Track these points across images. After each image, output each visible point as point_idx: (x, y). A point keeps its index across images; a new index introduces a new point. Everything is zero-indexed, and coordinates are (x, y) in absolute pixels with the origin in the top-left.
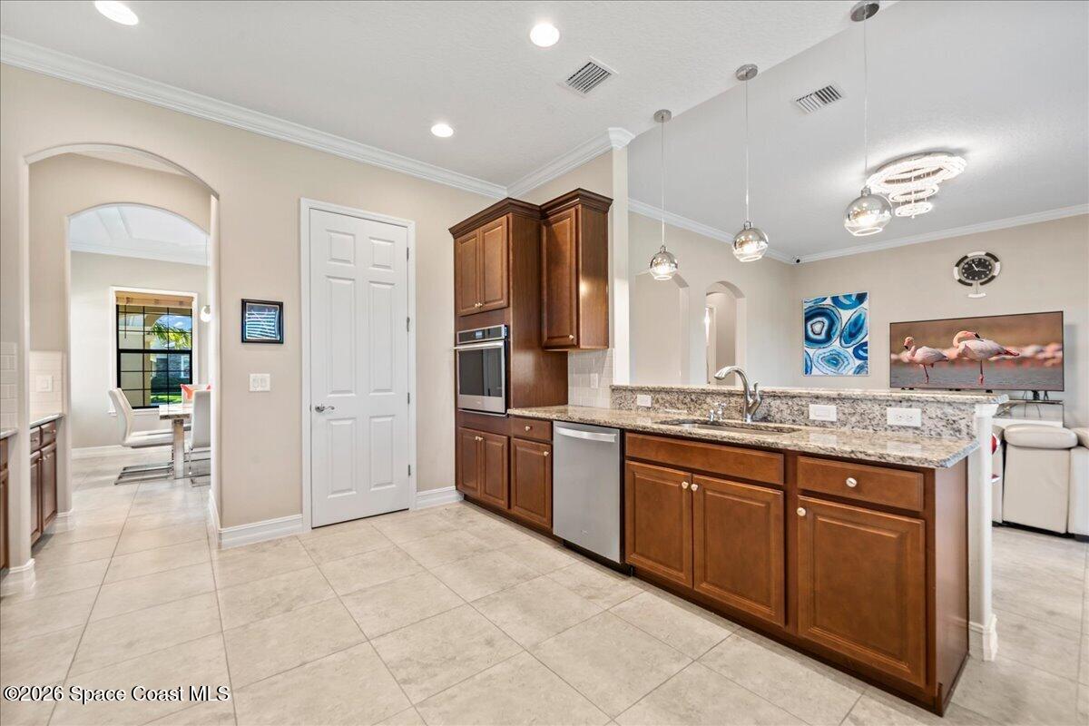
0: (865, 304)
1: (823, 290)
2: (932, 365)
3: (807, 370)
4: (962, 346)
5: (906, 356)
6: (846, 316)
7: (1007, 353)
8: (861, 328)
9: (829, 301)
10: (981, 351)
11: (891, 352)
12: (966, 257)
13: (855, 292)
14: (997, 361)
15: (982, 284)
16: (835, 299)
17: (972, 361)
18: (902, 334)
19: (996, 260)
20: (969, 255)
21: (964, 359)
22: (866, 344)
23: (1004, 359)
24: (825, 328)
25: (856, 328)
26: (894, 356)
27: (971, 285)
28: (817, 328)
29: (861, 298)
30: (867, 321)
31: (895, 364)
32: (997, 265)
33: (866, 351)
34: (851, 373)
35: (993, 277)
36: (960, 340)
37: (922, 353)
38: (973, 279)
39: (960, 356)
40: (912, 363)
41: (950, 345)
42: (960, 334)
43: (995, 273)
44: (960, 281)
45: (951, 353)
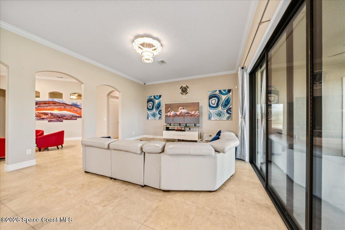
0: (161, 99)
1: (152, 93)
2: (174, 117)
3: (148, 118)
4: (180, 111)
5: (169, 114)
6: (157, 101)
7: (189, 113)
8: (160, 106)
9: (153, 97)
10: (184, 113)
11: (165, 113)
12: (182, 87)
13: (159, 95)
14: (187, 115)
15: (185, 94)
16: (154, 96)
17: (182, 115)
18: (169, 107)
19: (188, 88)
20: (183, 86)
21: (181, 115)
22: (161, 110)
23: (188, 115)
24: (152, 105)
25: (159, 105)
26: (166, 114)
27: (183, 94)
28: (150, 105)
29: (160, 96)
30: (161, 103)
31: (166, 116)
32: (188, 89)
33: (161, 112)
34: (158, 119)
35: (187, 93)
36: (180, 109)
37: (172, 113)
38: (183, 93)
39: (180, 114)
40: (170, 116)
41: (178, 111)
42: (180, 108)
43: (188, 92)
44: (181, 93)
45: (178, 113)
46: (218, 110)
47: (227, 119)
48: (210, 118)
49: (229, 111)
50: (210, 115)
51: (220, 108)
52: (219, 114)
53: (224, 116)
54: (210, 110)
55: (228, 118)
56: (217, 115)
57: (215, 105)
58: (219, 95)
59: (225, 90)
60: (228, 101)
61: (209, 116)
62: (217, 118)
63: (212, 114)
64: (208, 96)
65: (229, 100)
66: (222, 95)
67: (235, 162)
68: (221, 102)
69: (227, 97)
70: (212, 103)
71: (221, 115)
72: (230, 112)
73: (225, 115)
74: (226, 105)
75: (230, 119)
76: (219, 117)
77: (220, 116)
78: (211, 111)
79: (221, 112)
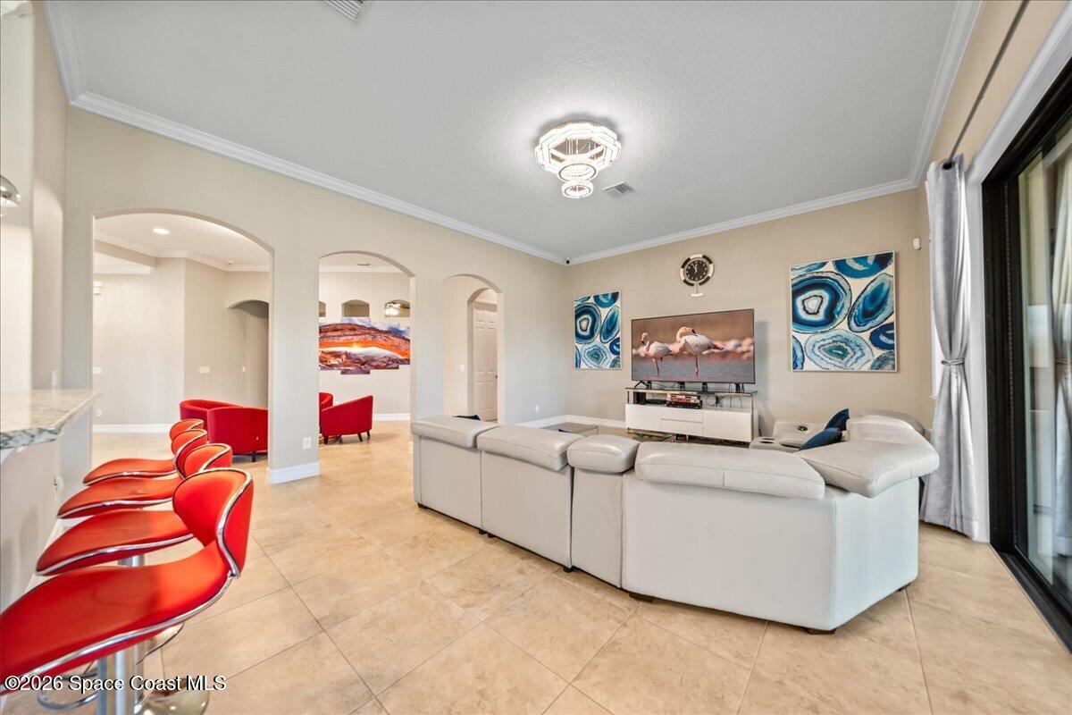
0: (618, 303)
1: (588, 290)
2: (661, 359)
3: (577, 365)
4: (683, 342)
5: (642, 350)
6: (604, 313)
7: (715, 347)
8: (615, 325)
9: (592, 300)
10: (697, 346)
11: (633, 347)
12: (689, 260)
13: (610, 292)
14: (708, 355)
15: (701, 284)
16: (596, 298)
17: (690, 355)
18: (642, 329)
19: (710, 262)
20: (691, 258)
21: (685, 353)
22: (618, 340)
23: (713, 353)
24: (590, 325)
25: (612, 324)
26: (634, 351)
27: (692, 285)
28: (584, 324)
29: (615, 296)
30: (619, 318)
31: (636, 357)
32: (711, 266)
33: (618, 346)
34: (608, 367)
35: (708, 278)
36: (682, 335)
37: (654, 348)
38: (694, 280)
39: (682, 349)
40: (647, 357)
41: (673, 341)
42: (682, 330)
43: (710, 275)
44: (685, 281)
45: (675, 348)
46: (833, 333)
47: (872, 367)
48: (799, 363)
49: (883, 338)
50: (799, 354)
51: (842, 327)
52: (839, 348)
53: (859, 354)
54: (797, 335)
55: (880, 364)
56: (830, 351)
57: (820, 317)
58: (837, 277)
59: (865, 258)
60: (878, 302)
61: (795, 355)
62: (832, 363)
63: (808, 350)
64: (791, 283)
65: (882, 295)
66: (848, 279)
67: (919, 536)
68: (847, 305)
69: (874, 285)
70: (804, 309)
71: (845, 351)
72: (890, 342)
73: (867, 350)
74: (868, 315)
75: (888, 368)
76: (837, 361)
77: (842, 357)
78: (802, 338)
79: (847, 341)
